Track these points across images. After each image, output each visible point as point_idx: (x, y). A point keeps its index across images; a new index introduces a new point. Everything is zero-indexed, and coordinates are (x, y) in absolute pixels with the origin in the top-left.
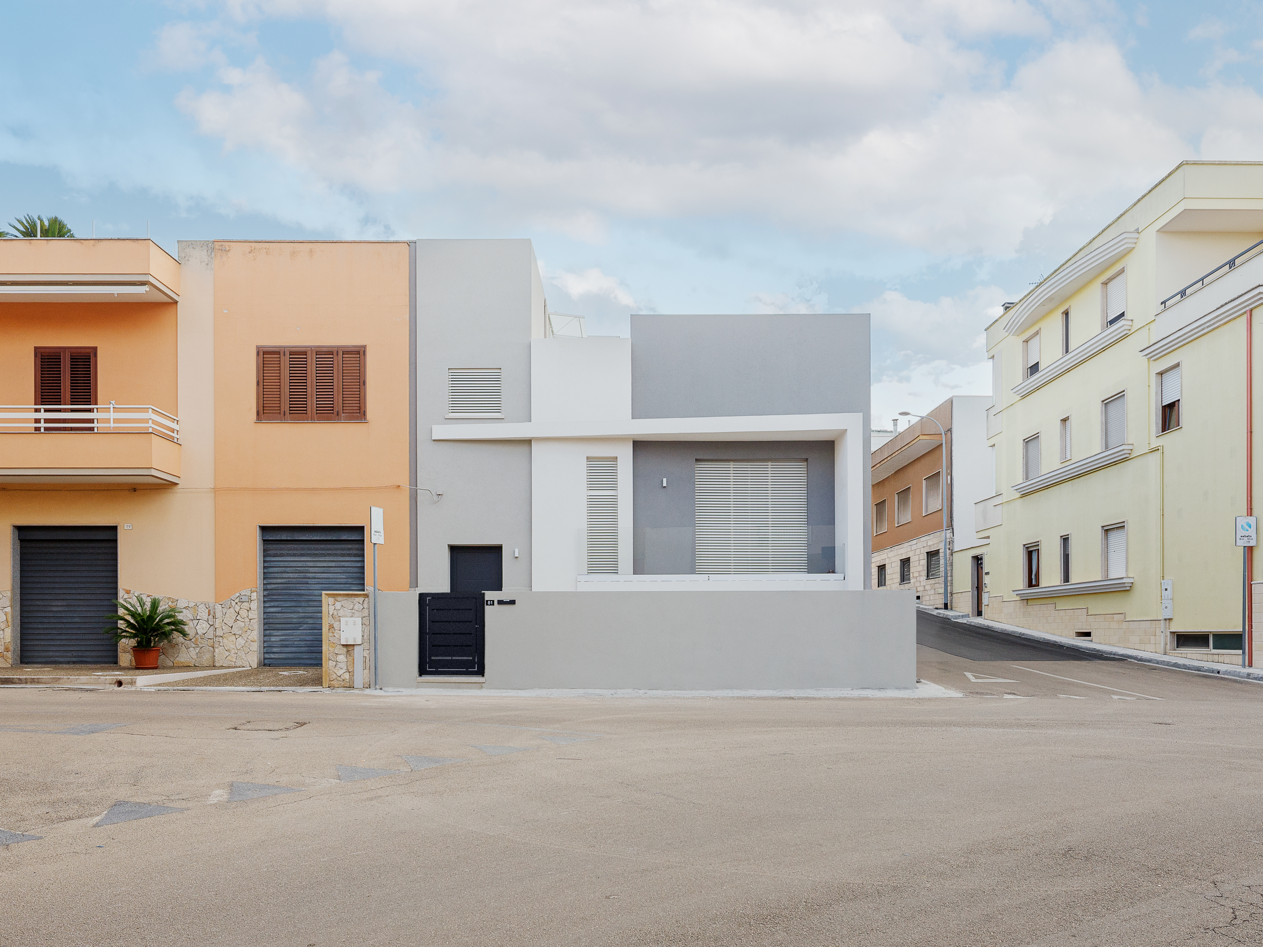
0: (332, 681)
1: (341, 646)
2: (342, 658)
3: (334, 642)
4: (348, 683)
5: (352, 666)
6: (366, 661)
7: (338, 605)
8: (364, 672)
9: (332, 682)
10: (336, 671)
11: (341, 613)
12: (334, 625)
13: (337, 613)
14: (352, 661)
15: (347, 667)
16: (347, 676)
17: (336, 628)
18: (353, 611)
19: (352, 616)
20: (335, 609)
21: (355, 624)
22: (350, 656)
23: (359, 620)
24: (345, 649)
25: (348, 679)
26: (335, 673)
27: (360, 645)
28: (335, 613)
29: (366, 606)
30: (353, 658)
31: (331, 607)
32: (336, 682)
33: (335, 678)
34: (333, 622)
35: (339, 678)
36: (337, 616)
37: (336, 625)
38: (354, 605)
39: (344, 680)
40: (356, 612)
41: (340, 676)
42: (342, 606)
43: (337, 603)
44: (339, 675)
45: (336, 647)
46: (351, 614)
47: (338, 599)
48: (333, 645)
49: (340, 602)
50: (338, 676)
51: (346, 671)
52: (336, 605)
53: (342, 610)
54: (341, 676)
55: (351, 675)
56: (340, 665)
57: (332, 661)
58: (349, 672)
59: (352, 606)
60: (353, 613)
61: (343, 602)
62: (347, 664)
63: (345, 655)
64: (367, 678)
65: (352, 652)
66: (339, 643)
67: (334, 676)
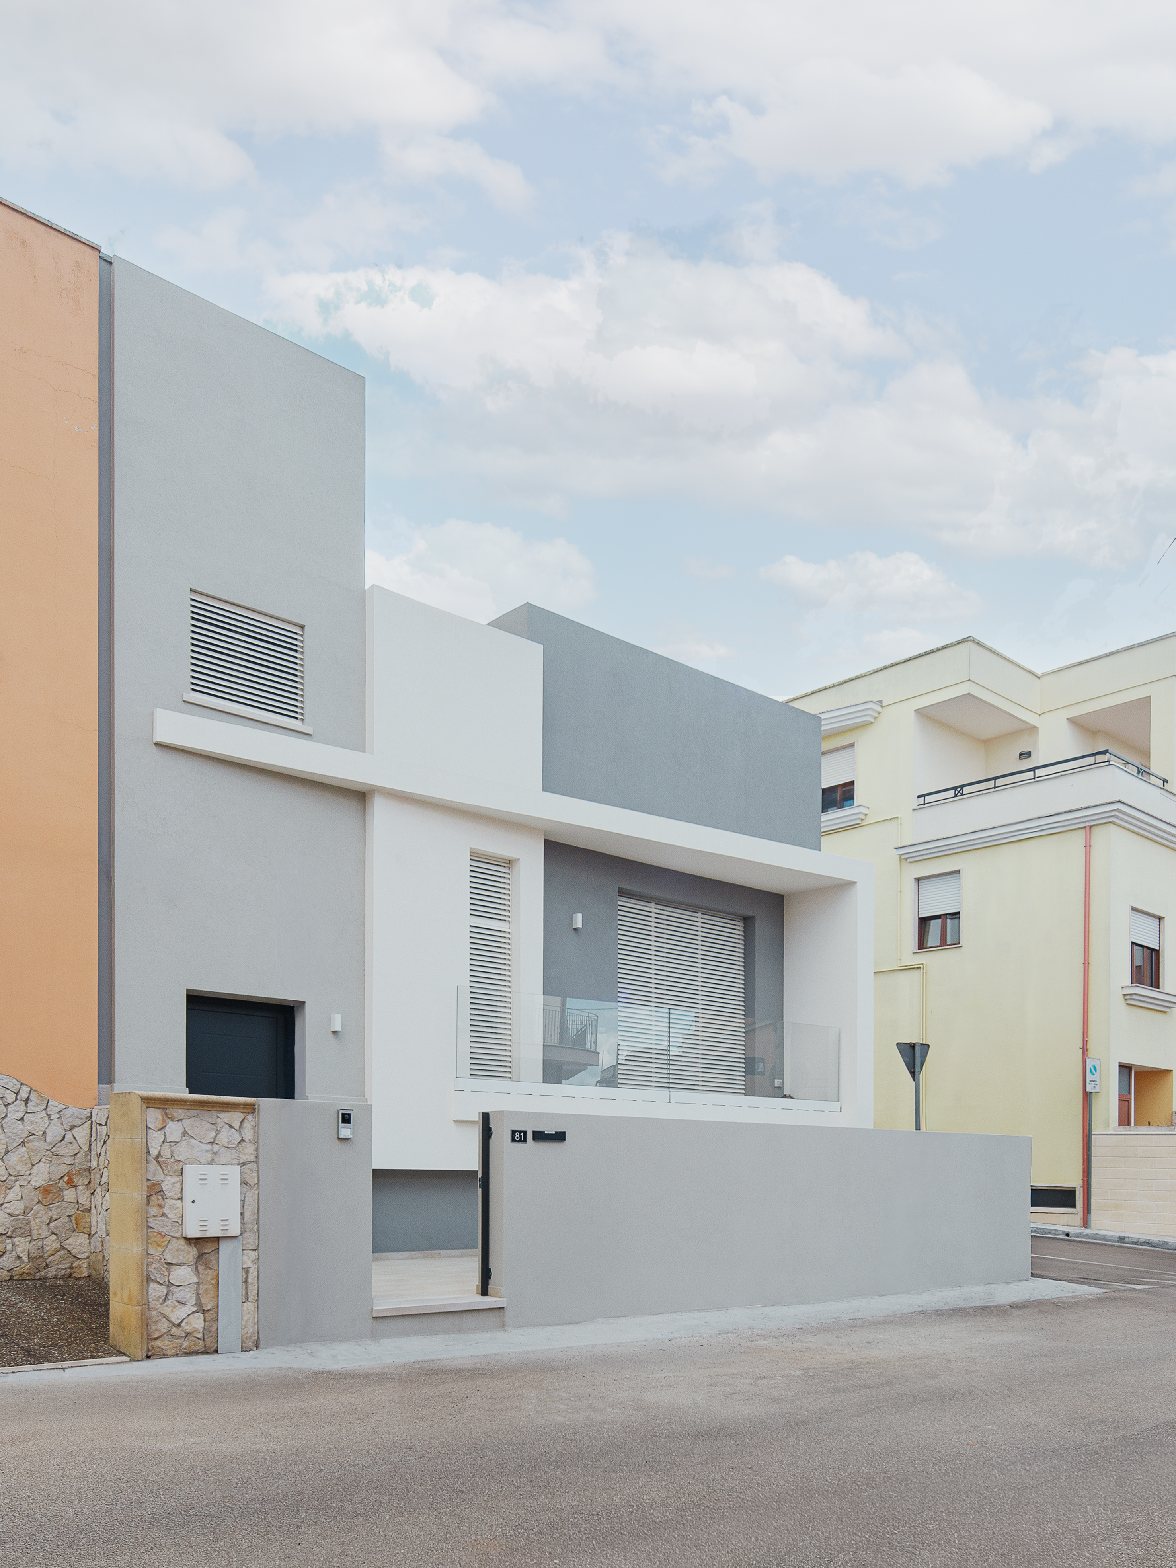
0: (156, 1339)
1: (182, 1242)
2: (184, 1275)
3: (164, 1231)
4: (201, 1343)
5: (212, 1294)
6: (250, 1280)
7: (174, 1130)
8: (245, 1308)
9: (158, 1343)
10: (167, 1311)
11: (183, 1152)
12: (163, 1185)
13: (172, 1152)
14: (213, 1282)
15: (198, 1298)
16: (197, 1323)
17: (168, 1194)
18: (216, 1148)
19: (212, 1162)
20: (163, 1142)
21: (224, 1181)
22: (207, 1267)
23: (235, 1172)
24: (193, 1252)
25: (201, 1330)
26: (165, 1317)
27: (236, 1237)
28: (166, 1153)
29: (248, 1134)
30: (215, 1273)
31: (156, 1134)
32: (167, 1343)
33: (164, 1331)
34: (160, 1176)
35: (174, 1330)
36: (172, 1160)
37: (169, 1184)
38: (218, 1132)
39: (188, 1334)
40: (223, 1149)
41: (179, 1325)
42: (185, 1133)
43: (171, 1125)
44: (177, 1322)
45: (169, 1247)
46: (209, 1156)
47: (175, 1114)
48: (159, 1239)
49: (180, 1124)
50: (174, 1325)
51: (195, 1309)
52: (167, 1130)
53: (184, 1143)
54: (183, 1324)
55: (208, 1319)
56: (178, 1294)
57: (156, 1285)
58: (204, 1312)
59: (213, 1134)
60: (215, 1153)
61: (187, 1123)
62: (197, 1289)
63: (194, 1267)
64: (250, 1324)
65: (212, 1258)
66: (177, 1235)
67: (163, 1326)
